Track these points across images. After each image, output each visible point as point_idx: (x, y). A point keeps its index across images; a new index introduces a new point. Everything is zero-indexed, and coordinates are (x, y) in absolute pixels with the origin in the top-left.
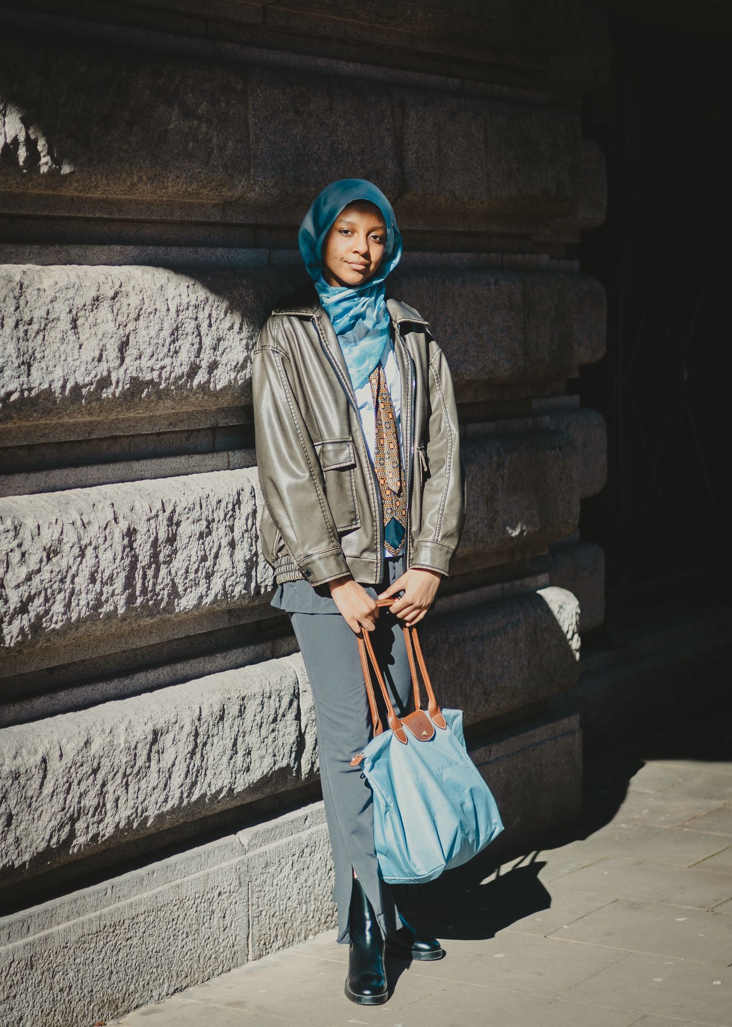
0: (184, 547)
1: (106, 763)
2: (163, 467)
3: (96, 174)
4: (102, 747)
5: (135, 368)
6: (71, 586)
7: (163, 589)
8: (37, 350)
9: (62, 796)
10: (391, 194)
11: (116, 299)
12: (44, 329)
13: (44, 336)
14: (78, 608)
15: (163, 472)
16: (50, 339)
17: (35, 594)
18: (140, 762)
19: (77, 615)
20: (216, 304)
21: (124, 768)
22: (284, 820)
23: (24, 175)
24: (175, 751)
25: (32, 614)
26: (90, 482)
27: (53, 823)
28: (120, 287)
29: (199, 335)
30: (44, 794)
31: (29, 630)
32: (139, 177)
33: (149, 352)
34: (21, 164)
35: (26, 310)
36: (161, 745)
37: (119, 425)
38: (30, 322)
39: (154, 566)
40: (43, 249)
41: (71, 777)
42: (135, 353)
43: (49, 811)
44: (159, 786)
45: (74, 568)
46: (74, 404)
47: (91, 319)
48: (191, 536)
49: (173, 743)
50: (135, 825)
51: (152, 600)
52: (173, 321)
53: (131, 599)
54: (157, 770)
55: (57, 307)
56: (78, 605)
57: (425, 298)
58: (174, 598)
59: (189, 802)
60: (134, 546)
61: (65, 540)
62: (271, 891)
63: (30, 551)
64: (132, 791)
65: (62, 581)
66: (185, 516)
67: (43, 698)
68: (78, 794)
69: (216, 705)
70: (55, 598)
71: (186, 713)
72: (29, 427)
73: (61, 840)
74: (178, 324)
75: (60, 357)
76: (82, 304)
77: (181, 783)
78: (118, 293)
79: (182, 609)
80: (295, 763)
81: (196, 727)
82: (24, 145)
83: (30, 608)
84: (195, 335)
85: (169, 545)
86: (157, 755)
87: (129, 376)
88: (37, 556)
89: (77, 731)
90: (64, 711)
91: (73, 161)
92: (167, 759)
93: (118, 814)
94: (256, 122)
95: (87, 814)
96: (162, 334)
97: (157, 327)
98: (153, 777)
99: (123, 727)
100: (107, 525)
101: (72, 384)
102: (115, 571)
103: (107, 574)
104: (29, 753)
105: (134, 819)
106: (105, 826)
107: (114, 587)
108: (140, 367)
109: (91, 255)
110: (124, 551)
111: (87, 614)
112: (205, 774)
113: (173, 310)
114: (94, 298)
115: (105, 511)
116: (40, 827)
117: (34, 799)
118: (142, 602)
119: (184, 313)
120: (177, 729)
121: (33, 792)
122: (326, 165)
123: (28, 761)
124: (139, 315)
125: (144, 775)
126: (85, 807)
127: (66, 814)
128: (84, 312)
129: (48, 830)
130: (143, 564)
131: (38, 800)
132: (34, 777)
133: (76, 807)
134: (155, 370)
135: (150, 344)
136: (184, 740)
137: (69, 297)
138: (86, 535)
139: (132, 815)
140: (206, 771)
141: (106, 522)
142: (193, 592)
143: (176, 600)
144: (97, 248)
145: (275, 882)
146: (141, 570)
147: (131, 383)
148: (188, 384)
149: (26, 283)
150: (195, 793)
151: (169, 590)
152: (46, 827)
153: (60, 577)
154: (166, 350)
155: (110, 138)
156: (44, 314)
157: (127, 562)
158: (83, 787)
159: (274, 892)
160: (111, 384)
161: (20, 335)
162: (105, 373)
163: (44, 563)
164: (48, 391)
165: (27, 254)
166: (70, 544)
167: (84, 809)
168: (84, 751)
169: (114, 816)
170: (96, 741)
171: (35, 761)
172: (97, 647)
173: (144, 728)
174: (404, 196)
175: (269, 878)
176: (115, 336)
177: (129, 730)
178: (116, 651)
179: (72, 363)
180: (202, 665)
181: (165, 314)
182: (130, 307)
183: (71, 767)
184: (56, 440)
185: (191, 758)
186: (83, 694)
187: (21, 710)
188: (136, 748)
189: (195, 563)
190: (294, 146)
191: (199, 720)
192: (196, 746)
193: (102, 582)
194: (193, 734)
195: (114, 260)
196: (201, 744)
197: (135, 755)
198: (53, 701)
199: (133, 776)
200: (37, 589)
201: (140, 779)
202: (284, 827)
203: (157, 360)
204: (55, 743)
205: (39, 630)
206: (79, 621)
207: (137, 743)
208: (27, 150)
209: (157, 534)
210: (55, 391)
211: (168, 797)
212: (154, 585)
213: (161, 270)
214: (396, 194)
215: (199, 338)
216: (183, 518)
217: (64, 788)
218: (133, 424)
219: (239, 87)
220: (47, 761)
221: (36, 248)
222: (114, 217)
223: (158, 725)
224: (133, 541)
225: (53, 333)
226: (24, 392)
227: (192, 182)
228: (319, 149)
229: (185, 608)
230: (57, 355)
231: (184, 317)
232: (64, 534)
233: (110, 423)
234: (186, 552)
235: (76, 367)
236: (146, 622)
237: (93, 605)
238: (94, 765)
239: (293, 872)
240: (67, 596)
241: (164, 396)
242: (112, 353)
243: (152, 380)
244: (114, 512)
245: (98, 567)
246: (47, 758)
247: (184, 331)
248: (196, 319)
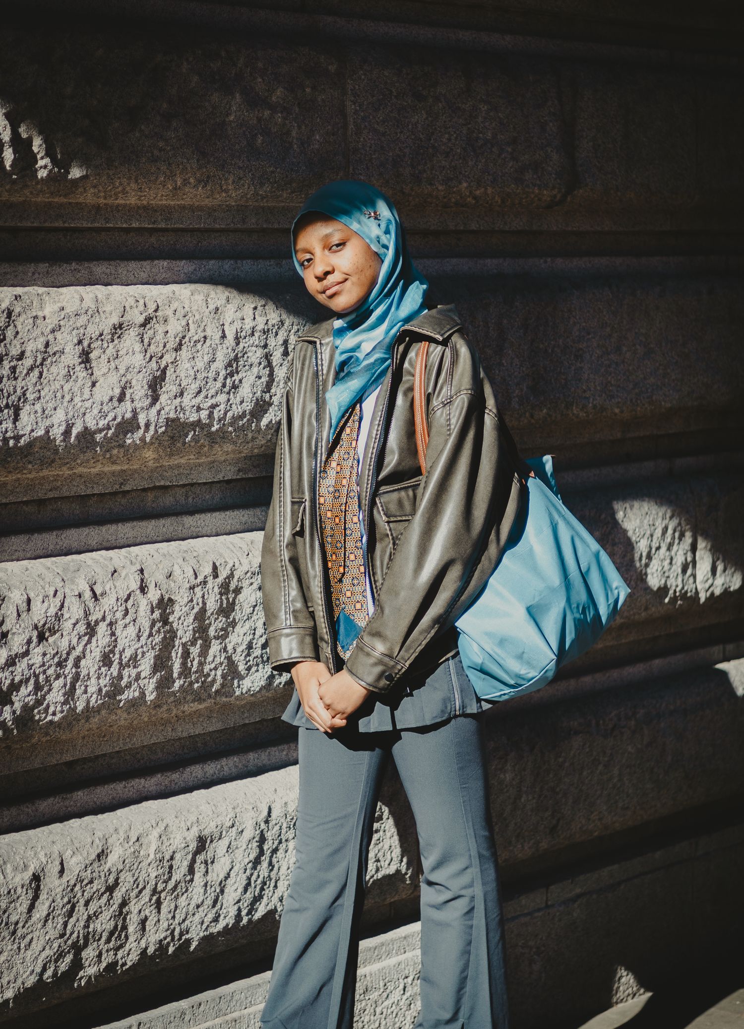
0: (245, 618)
1: (127, 880)
2: (229, 522)
3: (120, 178)
4: (121, 860)
5: (174, 408)
6: (74, 670)
7: (216, 669)
8: (30, 390)
9: (61, 920)
10: (556, 190)
11: (148, 326)
12: (42, 364)
13: (41, 374)
14: (85, 696)
15: (229, 527)
16: (51, 376)
17: (21, 682)
18: (177, 876)
19: (84, 704)
20: (295, 328)
21: (154, 883)
22: (394, 936)
23: (14, 182)
24: (230, 860)
25: (18, 706)
26: (122, 542)
27: (48, 952)
28: (156, 311)
29: (270, 365)
30: (34, 919)
31: (13, 724)
32: (184, 180)
33: (194, 387)
34: (8, 168)
35: (15, 342)
36: (210, 854)
37: (165, 473)
38: (21, 356)
39: (200, 642)
40: (54, 268)
41: (75, 897)
42: (174, 389)
43: (41, 938)
44: (206, 903)
45: (79, 649)
46: (85, 452)
47: (111, 351)
48: (256, 605)
49: (227, 851)
50: (171, 950)
51: (198, 682)
52: (230, 350)
53: (164, 684)
54: (202, 884)
55: (60, 338)
56: (86, 692)
57: (605, 313)
58: (233, 679)
59: (250, 921)
60: (171, 619)
61: (66, 616)
62: (372, 1021)
63: (14, 630)
64: (166, 910)
65: (60, 664)
66: (248, 582)
67: (52, 799)
68: (85, 917)
69: (292, 804)
70: (51, 685)
71: (249, 814)
72: (32, 480)
73: (60, 972)
74: (237, 354)
75: (63, 397)
76: (97, 333)
77: (238, 898)
78: (152, 318)
79: (244, 691)
80: (407, 869)
81: (262, 832)
82: (10, 146)
83: (13, 698)
84: (262, 366)
85: (224, 617)
86: (203, 866)
87: (164, 417)
88: (23, 636)
89: (89, 840)
90: (80, 815)
91: (85, 162)
92: (218, 871)
93: (145, 938)
94: (356, 110)
95: (99, 939)
96: (214, 367)
97: (207, 358)
98: (197, 891)
99: (155, 833)
100: (129, 596)
101: (79, 430)
102: (140, 651)
103: (128, 654)
104: (15, 869)
105: (168, 944)
106: (125, 953)
107: (139, 669)
108: (181, 406)
109: (125, 272)
110: (153, 625)
111: (99, 702)
112: (276, 887)
113: (230, 335)
114: (114, 325)
115: (129, 579)
116: (29, 957)
117: (20, 925)
118: (182, 686)
119: (247, 339)
120: (234, 834)
121: (18, 917)
122: (460, 158)
123: (12, 879)
124: (180, 344)
125: (184, 890)
126: (95, 931)
127: (66, 942)
128: (100, 342)
129: (40, 961)
130: (184, 640)
131: (27, 926)
132: (21, 898)
133: (81, 932)
134: (203, 409)
135: (195, 378)
136: (244, 847)
137: (79, 325)
138: (97, 608)
139: (165, 938)
140: (276, 882)
141: (128, 593)
142: (260, 671)
143: (236, 682)
144: (133, 265)
145: (378, 1010)
146: (180, 648)
147: (167, 425)
148: (253, 425)
149: (17, 309)
150: (259, 909)
151: (224, 669)
152: (36, 958)
153: (56, 660)
154: (219, 384)
155: (137, 134)
156: (41, 347)
157: (158, 639)
158: (92, 908)
159: (377, 1023)
160: (139, 427)
161: (4, 372)
162: (128, 415)
163: (32, 645)
164: (45, 438)
165: (30, 274)
166: (73, 621)
167: (94, 935)
168: (96, 865)
169: (138, 941)
170: (116, 851)
171: (23, 879)
172: (131, 736)
173: (186, 834)
174: (576, 192)
175: (369, 1005)
176: (144, 370)
177: (163, 837)
178: (159, 741)
179: (80, 404)
180: (285, 753)
181: (218, 342)
182: (169, 335)
183: (75, 885)
184: (72, 494)
185: (254, 868)
186: (110, 792)
187: (19, 814)
188: (172, 858)
189: (261, 636)
190: (413, 137)
191: (267, 822)
192: (262, 852)
193: (120, 664)
194: (257, 839)
195: (159, 278)
196: (269, 851)
197: (171, 867)
198: (67, 803)
199: (168, 892)
200: (23, 675)
201: (178, 895)
202: (393, 944)
203: (207, 398)
204: (56, 855)
205: (30, 724)
206: (88, 711)
207: (174, 852)
208: (15, 152)
209: (204, 604)
210: (55, 438)
211: (219, 915)
212: (201, 664)
213: (220, 288)
214: (563, 190)
215: (268, 369)
216: (245, 583)
217: (64, 910)
218: (185, 472)
219: (332, 68)
220: (42, 878)
221: (43, 267)
222: (160, 226)
223: (206, 831)
224: (169, 614)
225: (54, 369)
226: (8, 442)
227: (262, 185)
228: (449, 140)
229: (249, 690)
230: (59, 395)
231: (246, 345)
232: (65, 609)
233: (152, 471)
234: (247, 625)
235: (87, 409)
236: (191, 707)
237: (107, 692)
238: (110, 881)
239: (405, 997)
240: (68, 682)
241: (218, 440)
242: (139, 390)
243: (199, 420)
244: (142, 580)
245: (115, 646)
246: (41, 875)
247: (247, 361)
248: (265, 346)
